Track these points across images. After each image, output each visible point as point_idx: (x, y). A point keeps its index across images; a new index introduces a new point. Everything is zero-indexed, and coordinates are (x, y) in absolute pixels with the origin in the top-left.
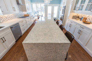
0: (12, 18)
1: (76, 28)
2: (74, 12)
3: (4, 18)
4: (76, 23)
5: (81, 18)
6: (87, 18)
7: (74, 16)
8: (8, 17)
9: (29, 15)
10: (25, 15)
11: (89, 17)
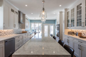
0: (10, 33)
1: (74, 43)
2: (68, 28)
3: (2, 33)
4: (73, 38)
5: (76, 33)
6: (82, 33)
7: (68, 32)
8: (7, 32)
9: (26, 32)
10: (23, 32)
11: (83, 32)
